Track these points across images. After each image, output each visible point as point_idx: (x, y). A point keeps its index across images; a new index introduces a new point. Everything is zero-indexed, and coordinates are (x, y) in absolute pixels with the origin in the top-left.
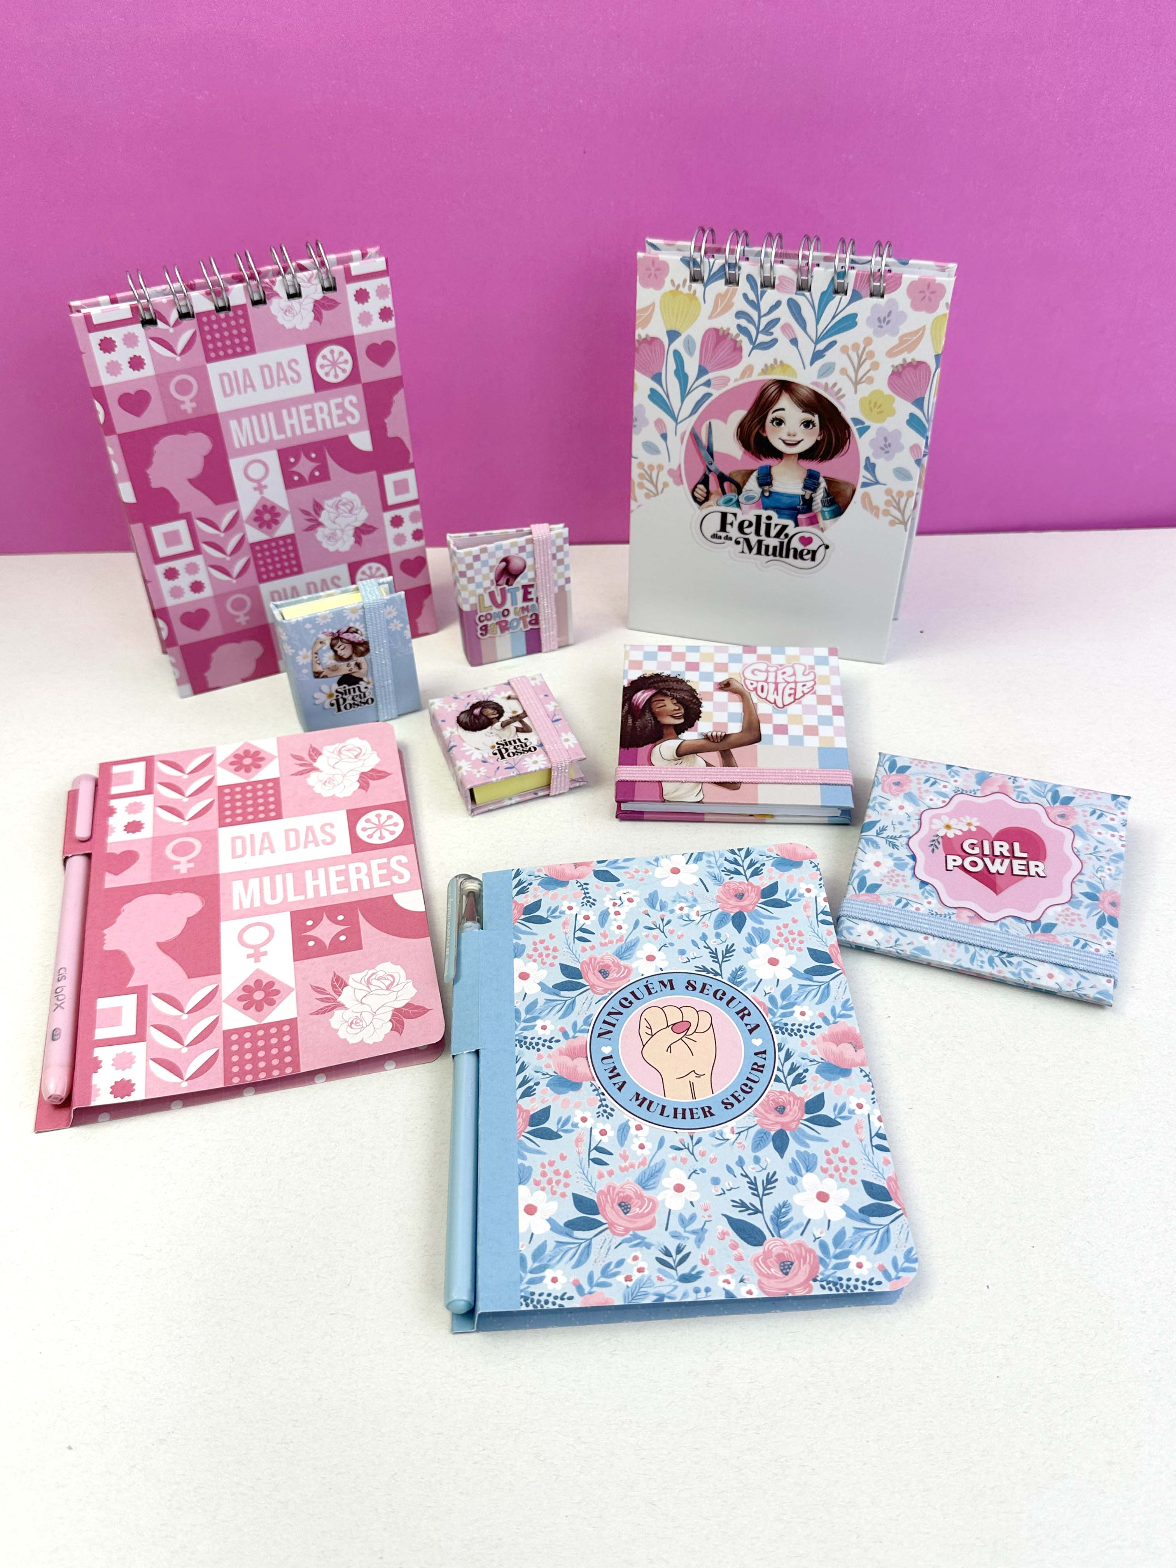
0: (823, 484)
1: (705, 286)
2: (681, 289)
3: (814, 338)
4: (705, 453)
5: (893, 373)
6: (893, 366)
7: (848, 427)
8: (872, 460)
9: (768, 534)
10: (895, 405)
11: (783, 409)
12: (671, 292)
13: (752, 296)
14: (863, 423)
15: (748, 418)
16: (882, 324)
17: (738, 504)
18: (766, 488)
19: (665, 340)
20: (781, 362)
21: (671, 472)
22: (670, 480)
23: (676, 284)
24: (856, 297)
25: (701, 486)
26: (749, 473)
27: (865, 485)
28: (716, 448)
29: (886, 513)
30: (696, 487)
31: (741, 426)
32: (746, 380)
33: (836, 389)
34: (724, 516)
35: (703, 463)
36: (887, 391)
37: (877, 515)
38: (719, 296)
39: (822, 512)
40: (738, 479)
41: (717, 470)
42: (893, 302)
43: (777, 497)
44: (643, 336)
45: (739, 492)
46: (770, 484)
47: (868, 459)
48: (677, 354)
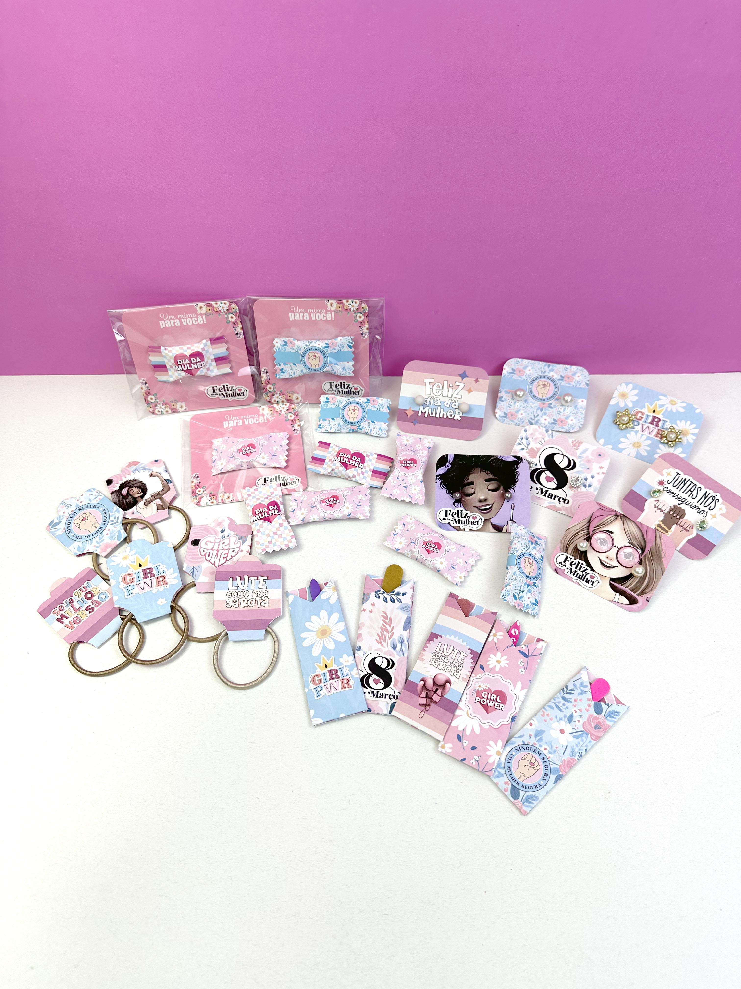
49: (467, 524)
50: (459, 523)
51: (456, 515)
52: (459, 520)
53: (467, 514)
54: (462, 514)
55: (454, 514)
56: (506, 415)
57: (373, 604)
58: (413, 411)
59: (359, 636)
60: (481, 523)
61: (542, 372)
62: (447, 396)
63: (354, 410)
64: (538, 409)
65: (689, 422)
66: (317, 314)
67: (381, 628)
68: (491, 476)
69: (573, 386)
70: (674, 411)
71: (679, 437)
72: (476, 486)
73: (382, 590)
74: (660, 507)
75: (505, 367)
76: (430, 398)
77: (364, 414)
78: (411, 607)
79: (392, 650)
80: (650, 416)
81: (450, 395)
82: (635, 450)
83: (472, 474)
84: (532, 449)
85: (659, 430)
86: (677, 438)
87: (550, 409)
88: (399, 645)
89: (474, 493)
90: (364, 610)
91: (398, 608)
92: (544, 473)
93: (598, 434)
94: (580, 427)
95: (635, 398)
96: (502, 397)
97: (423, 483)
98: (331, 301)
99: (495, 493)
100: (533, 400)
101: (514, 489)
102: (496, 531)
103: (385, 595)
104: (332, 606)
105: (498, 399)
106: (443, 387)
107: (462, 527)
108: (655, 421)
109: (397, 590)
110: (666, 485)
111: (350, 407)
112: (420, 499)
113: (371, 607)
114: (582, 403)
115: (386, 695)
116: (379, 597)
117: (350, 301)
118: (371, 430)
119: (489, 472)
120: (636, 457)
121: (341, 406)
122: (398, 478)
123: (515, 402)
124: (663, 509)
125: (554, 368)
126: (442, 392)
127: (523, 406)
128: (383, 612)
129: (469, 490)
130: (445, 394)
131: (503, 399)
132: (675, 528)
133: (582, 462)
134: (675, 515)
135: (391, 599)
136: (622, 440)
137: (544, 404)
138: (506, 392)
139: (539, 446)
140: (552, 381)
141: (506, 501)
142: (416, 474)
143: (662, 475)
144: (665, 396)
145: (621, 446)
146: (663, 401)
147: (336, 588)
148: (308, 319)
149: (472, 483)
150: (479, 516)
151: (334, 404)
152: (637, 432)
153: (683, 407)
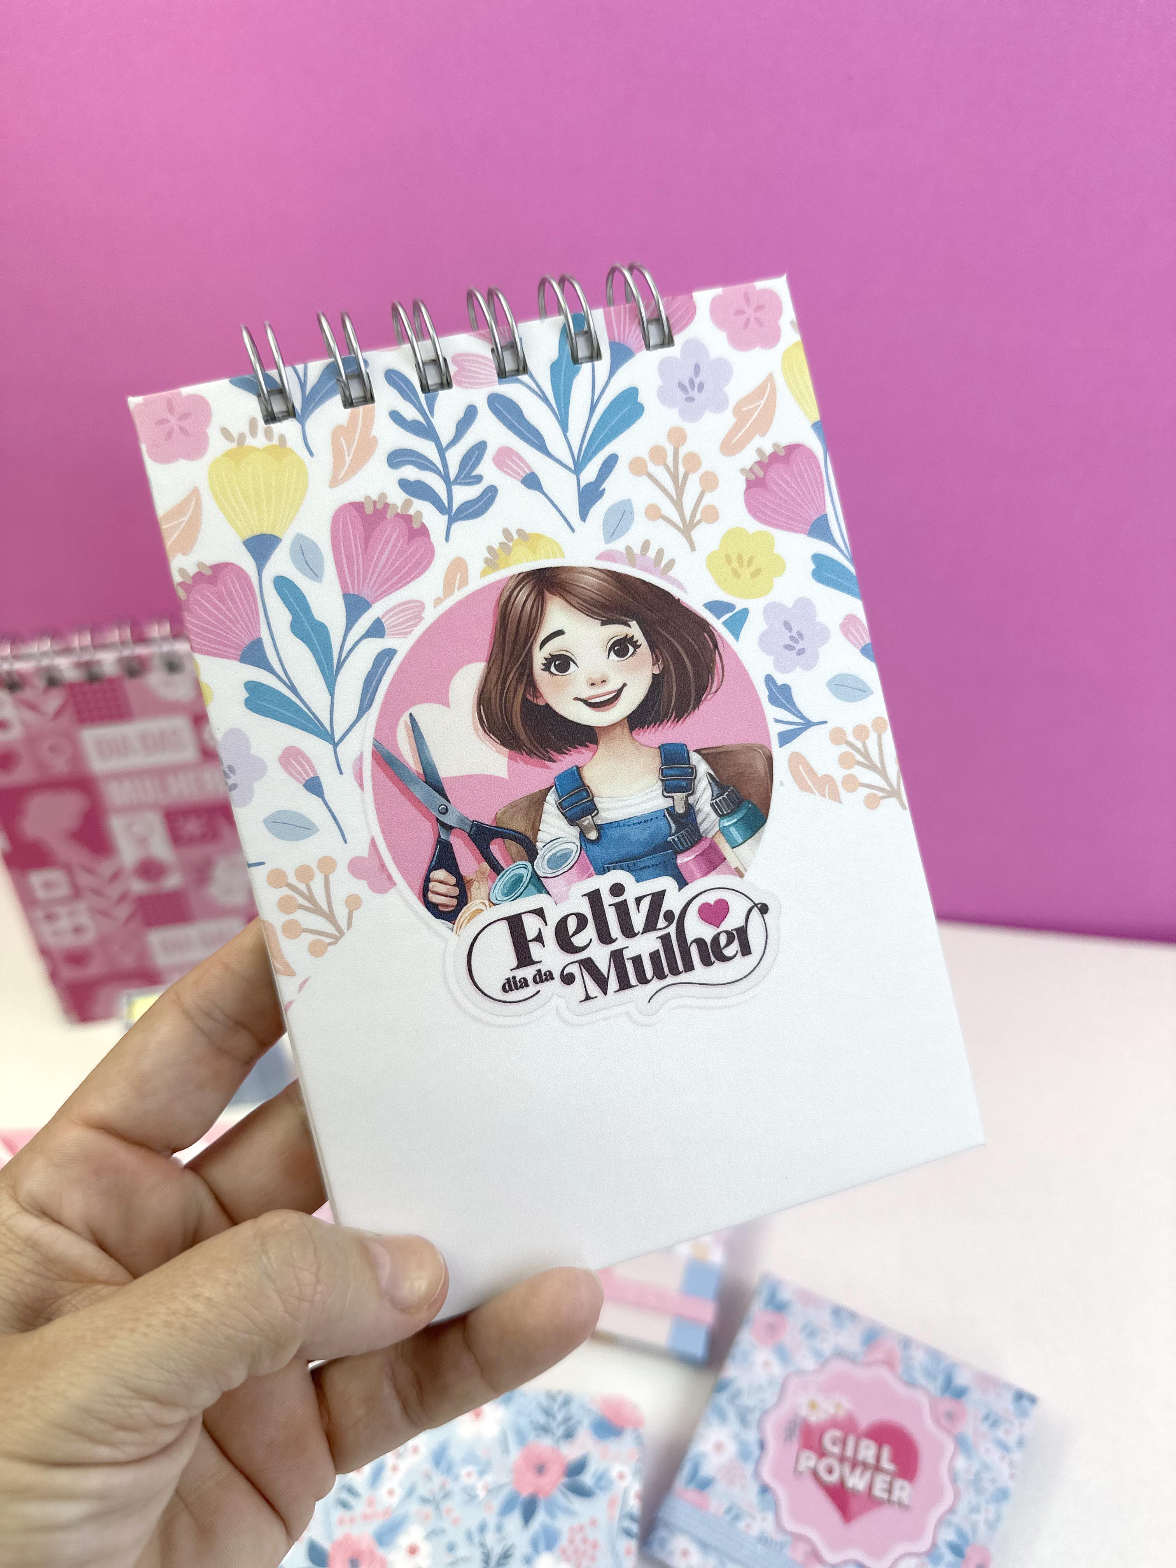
0: (703, 768)
1: (302, 423)
2: (250, 441)
3: (570, 464)
4: (422, 791)
5: (751, 485)
6: (743, 471)
7: (704, 625)
8: (780, 679)
9: (628, 931)
10: (778, 550)
11: (560, 633)
12: (228, 454)
13: (410, 413)
14: (729, 607)
15: (493, 678)
16: (692, 394)
17: (538, 884)
18: (587, 821)
19: (247, 563)
20: (520, 532)
21: (356, 868)
22: (360, 887)
23: (236, 436)
24: (621, 355)
25: (440, 874)
26: (537, 802)
27: (785, 738)
28: (445, 770)
29: (851, 783)
30: (427, 880)
31: (483, 699)
32: (459, 595)
33: (652, 553)
34: (515, 923)
35: (426, 813)
36: (753, 525)
37: (835, 797)
38: (338, 433)
39: (723, 831)
40: (519, 825)
41: (462, 820)
42: (696, 347)
43: (615, 833)
44: (192, 570)
45: (532, 854)
46: (592, 809)
47: (769, 680)
48: (283, 585)
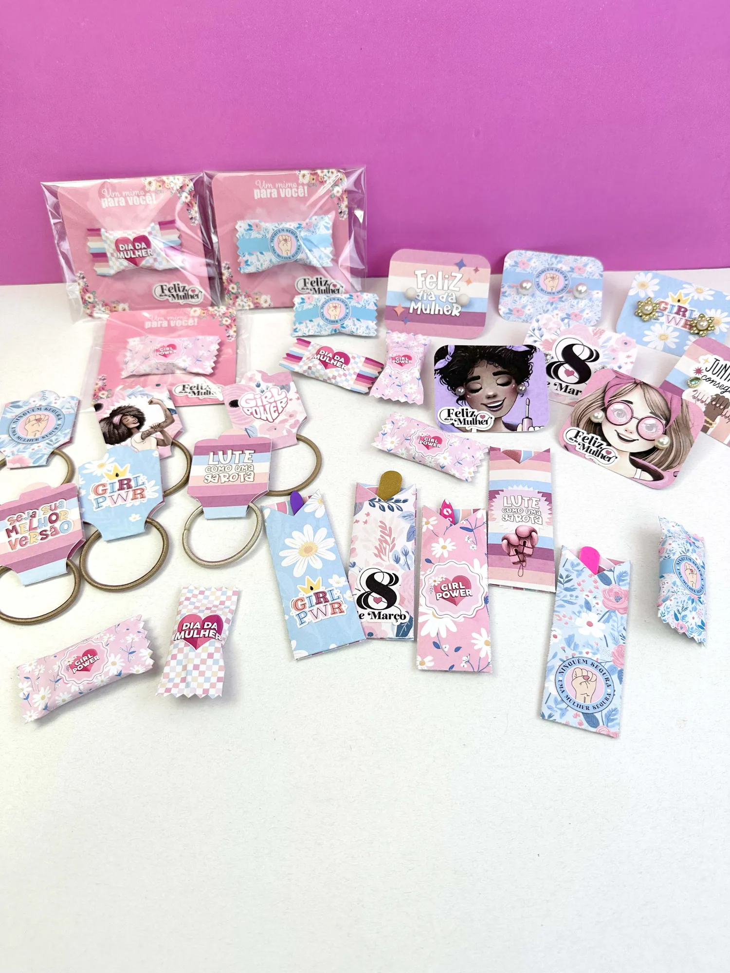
49: (474, 424)
50: (465, 424)
51: (461, 414)
52: (464, 419)
53: (473, 412)
54: (467, 413)
55: (458, 413)
56: (511, 311)
57: (368, 514)
58: (403, 308)
59: (352, 551)
60: (491, 422)
61: (549, 264)
62: (443, 289)
63: (335, 307)
64: (547, 304)
65: (719, 311)
66: (287, 190)
67: (379, 540)
68: (500, 369)
69: (586, 277)
70: (702, 299)
71: (711, 326)
72: (482, 380)
73: (378, 498)
74: (700, 398)
75: (506, 259)
76: (422, 292)
77: (347, 311)
78: (414, 515)
79: (394, 563)
80: (675, 306)
81: (446, 288)
82: (662, 342)
83: (477, 367)
84: (546, 340)
85: (687, 320)
86: (709, 326)
87: (561, 303)
88: (403, 558)
89: (481, 388)
90: (357, 521)
91: (399, 517)
92: (562, 367)
93: (618, 327)
94: (597, 321)
95: (657, 288)
96: (505, 292)
97: (420, 381)
98: (303, 172)
99: (505, 387)
100: (541, 295)
101: (528, 382)
102: (509, 431)
103: (381, 503)
104: (318, 520)
105: (501, 295)
106: (437, 279)
107: (468, 427)
108: (681, 311)
109: (396, 497)
110: (705, 373)
111: (331, 304)
112: (418, 398)
113: (365, 518)
114: (598, 295)
115: (390, 615)
116: (374, 506)
117: (325, 171)
118: (357, 329)
119: (497, 365)
120: (664, 350)
121: (320, 304)
122: (390, 376)
123: (521, 298)
124: (704, 400)
125: (563, 260)
126: (437, 284)
127: (530, 301)
128: (381, 522)
129: (475, 385)
130: (440, 287)
131: (506, 294)
132: (720, 419)
133: (606, 352)
134: (718, 405)
135: (389, 507)
136: (646, 332)
137: (554, 298)
138: (510, 287)
139: (554, 337)
140: (561, 273)
141: (519, 396)
142: (412, 371)
143: (699, 362)
144: (690, 284)
145: (645, 339)
146: (688, 289)
147: (323, 501)
148: (276, 196)
149: (478, 378)
150: (488, 414)
151: (311, 304)
152: (662, 324)
153: (712, 295)
